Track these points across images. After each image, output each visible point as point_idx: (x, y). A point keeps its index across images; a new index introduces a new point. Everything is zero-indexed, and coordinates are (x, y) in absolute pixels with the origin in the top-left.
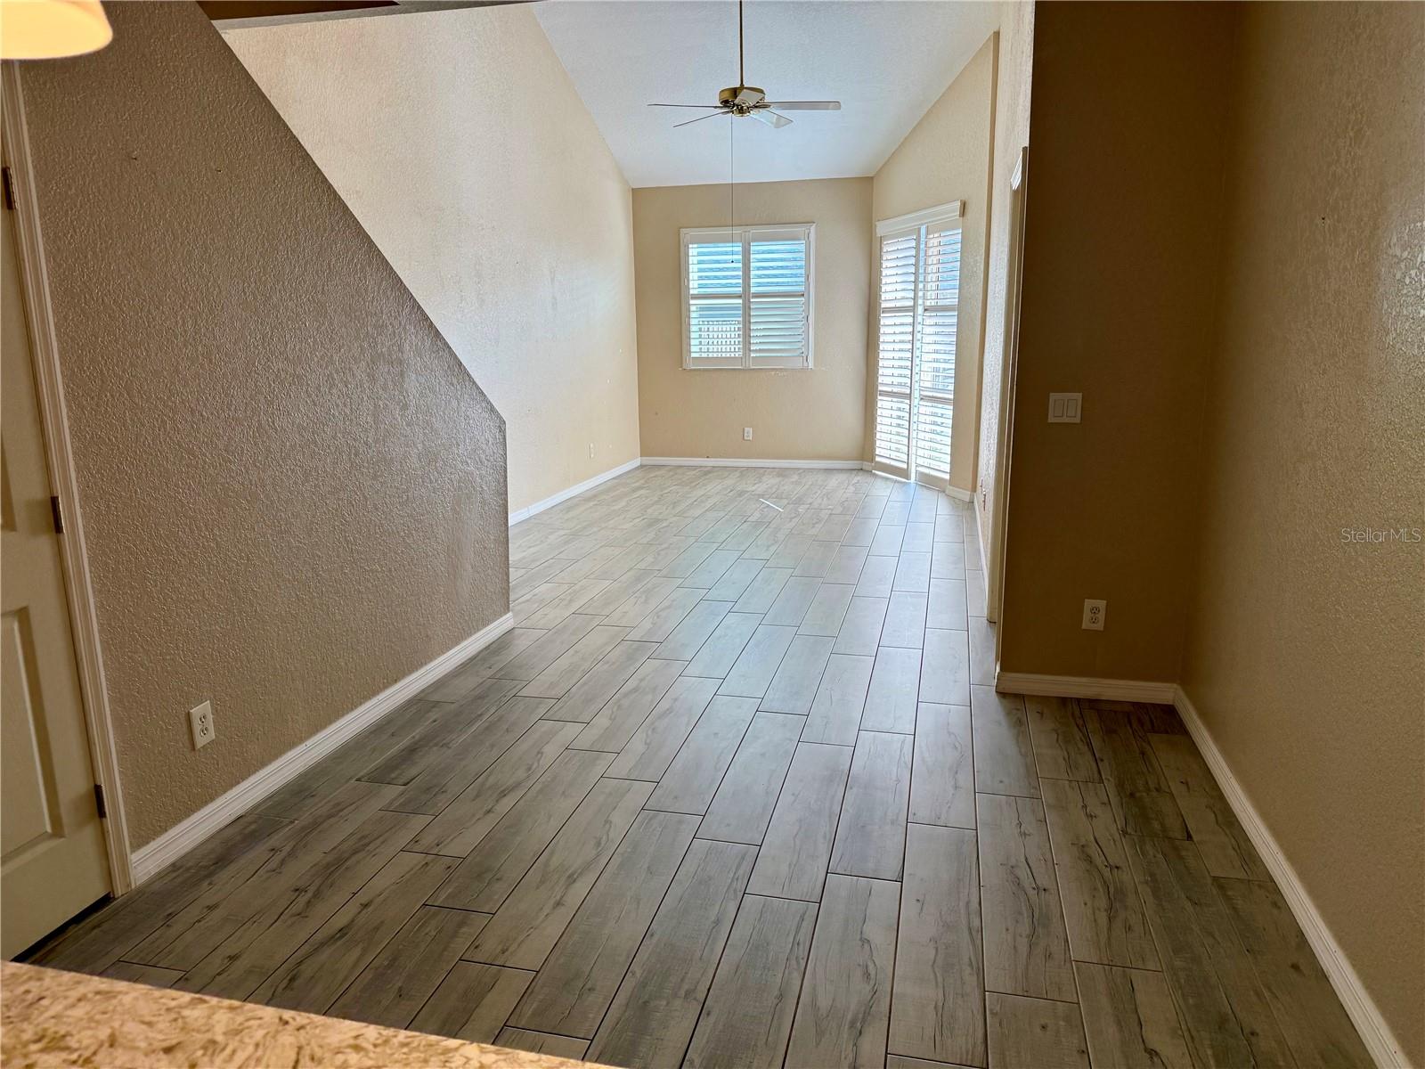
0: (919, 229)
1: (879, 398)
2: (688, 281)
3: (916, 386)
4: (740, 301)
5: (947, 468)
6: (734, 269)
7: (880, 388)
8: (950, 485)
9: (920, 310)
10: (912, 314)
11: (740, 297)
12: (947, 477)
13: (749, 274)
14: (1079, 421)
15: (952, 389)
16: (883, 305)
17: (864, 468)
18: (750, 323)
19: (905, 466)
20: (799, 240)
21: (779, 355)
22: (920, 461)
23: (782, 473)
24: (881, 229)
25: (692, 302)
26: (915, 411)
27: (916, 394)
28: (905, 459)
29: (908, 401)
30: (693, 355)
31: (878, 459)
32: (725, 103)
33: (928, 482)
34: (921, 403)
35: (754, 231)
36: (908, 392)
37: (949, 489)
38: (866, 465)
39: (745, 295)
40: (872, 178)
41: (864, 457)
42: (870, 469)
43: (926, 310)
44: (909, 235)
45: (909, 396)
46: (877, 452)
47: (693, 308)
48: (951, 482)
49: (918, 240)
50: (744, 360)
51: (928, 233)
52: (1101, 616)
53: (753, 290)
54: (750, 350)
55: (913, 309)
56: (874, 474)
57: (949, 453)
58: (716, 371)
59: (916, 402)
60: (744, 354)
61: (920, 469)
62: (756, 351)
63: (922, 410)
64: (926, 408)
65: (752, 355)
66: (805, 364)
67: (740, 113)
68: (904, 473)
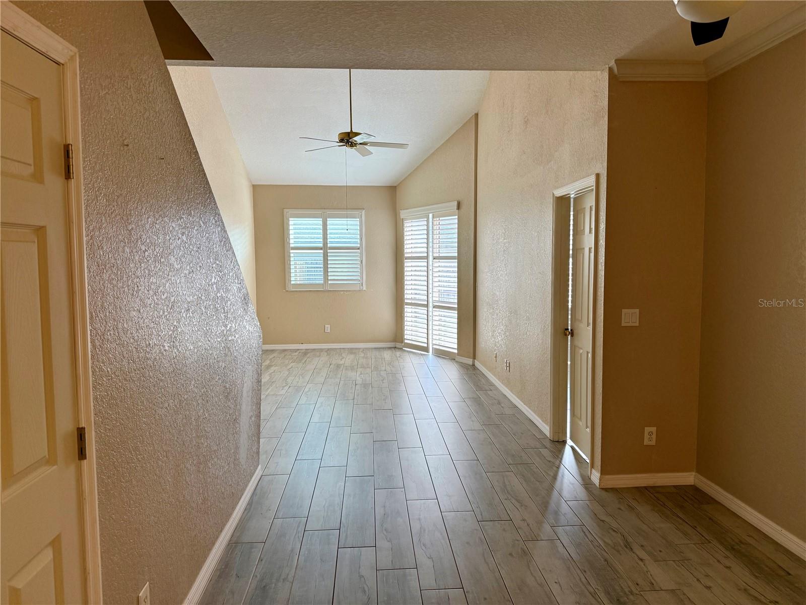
0: (429, 215)
1: (405, 306)
2: (289, 239)
3: (430, 300)
4: (322, 251)
5: (456, 346)
6: (318, 234)
7: (406, 301)
8: (458, 355)
9: (431, 258)
10: (426, 260)
11: (321, 249)
12: (456, 351)
13: (327, 237)
14: (638, 325)
15: (457, 302)
16: (406, 255)
17: (397, 346)
18: (328, 264)
19: (426, 345)
20: (356, 218)
21: (345, 282)
22: (434, 342)
23: (351, 351)
24: (403, 214)
25: (291, 251)
26: (430, 314)
27: (431, 305)
28: (426, 341)
29: (426, 309)
30: (292, 282)
31: (406, 341)
32: (341, 140)
33: (441, 354)
34: (434, 309)
35: (329, 212)
36: (426, 303)
37: (459, 358)
38: (398, 345)
39: (325, 248)
40: (396, 187)
41: (397, 341)
42: (401, 347)
43: (434, 258)
44: (423, 218)
45: (427, 306)
46: (405, 337)
47: (292, 255)
48: (458, 354)
49: (428, 221)
50: (324, 285)
51: (433, 217)
52: (654, 436)
53: (329, 245)
54: (328, 279)
55: (427, 258)
56: (405, 350)
57: (456, 337)
58: (307, 292)
59: (430, 309)
60: (325, 282)
61: (435, 347)
62: (331, 280)
63: (435, 313)
64: (437, 312)
65: (329, 282)
66: (361, 288)
67: (351, 147)
68: (426, 349)
